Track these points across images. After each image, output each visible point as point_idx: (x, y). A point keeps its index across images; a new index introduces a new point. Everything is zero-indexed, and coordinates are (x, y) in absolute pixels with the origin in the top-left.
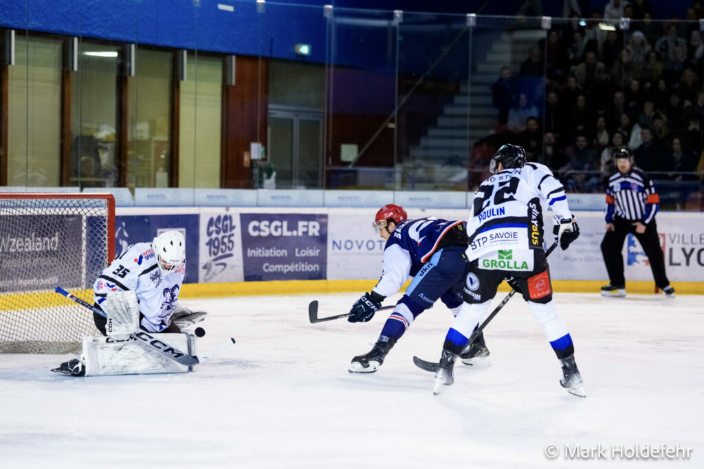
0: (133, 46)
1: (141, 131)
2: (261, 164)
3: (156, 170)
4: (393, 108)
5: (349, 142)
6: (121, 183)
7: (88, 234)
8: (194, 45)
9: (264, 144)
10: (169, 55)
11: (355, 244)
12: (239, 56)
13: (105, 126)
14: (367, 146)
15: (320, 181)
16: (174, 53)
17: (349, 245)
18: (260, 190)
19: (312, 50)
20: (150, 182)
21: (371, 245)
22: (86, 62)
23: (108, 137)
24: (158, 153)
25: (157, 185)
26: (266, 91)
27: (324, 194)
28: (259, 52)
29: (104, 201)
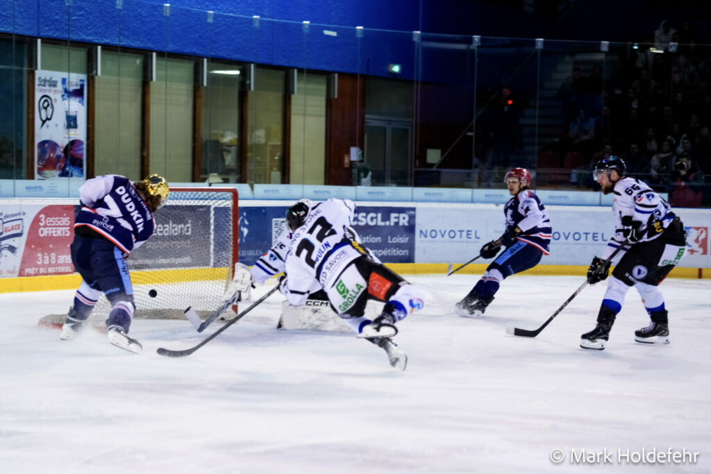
0: (252, 65)
1: (258, 137)
2: (358, 164)
3: (271, 169)
4: (472, 119)
5: (434, 147)
6: (241, 180)
7: (215, 220)
8: (303, 65)
9: (362, 148)
10: (282, 73)
11: (439, 233)
12: (340, 74)
13: (229, 133)
14: (447, 153)
15: (409, 181)
16: (287, 72)
17: (433, 234)
18: (358, 187)
19: (402, 69)
20: (267, 180)
21: (452, 234)
22: (214, 79)
23: (231, 141)
24: (272, 156)
25: (272, 181)
26: (363, 104)
27: (412, 190)
28: (358, 70)
29: (229, 195)
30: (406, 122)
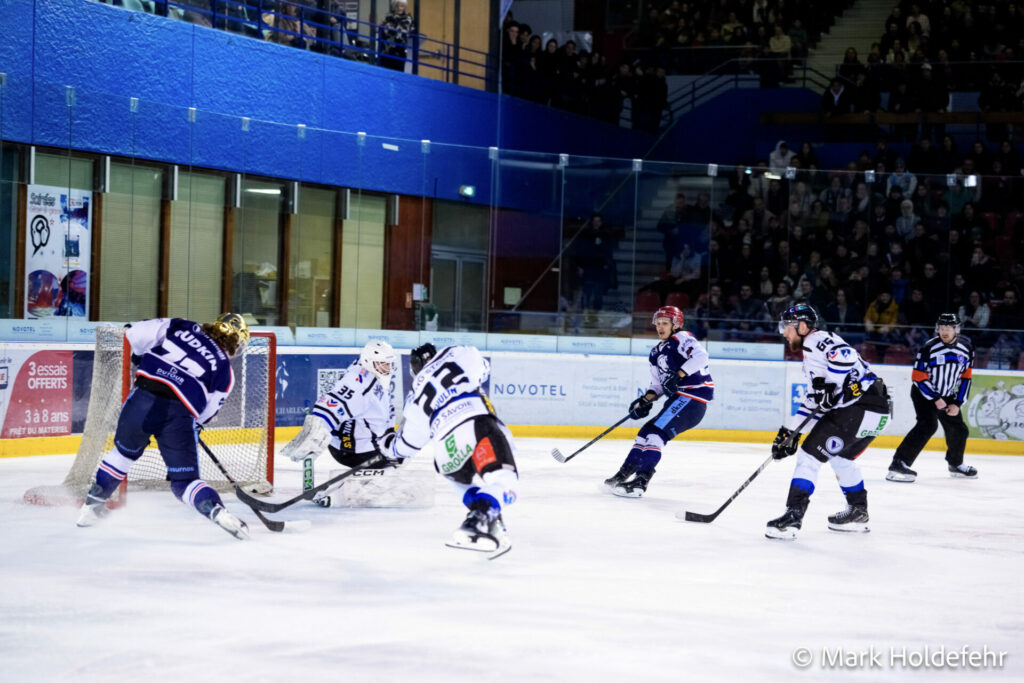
0: (296, 184)
1: (302, 270)
2: (422, 305)
3: (317, 309)
4: (558, 253)
5: (513, 285)
6: (281, 322)
7: (247, 371)
8: (358, 185)
9: (427, 285)
10: (332, 194)
11: (517, 388)
12: (403, 196)
13: (267, 264)
14: (530, 290)
15: (483, 324)
16: (338, 191)
17: (511, 389)
18: (422, 332)
19: (477, 191)
20: (312, 322)
21: (533, 390)
22: (249, 199)
23: (269, 275)
24: (319, 293)
25: (318, 323)
26: (429, 232)
27: (487, 337)
28: (424, 192)
29: (266, 340)
30: (479, 254)
